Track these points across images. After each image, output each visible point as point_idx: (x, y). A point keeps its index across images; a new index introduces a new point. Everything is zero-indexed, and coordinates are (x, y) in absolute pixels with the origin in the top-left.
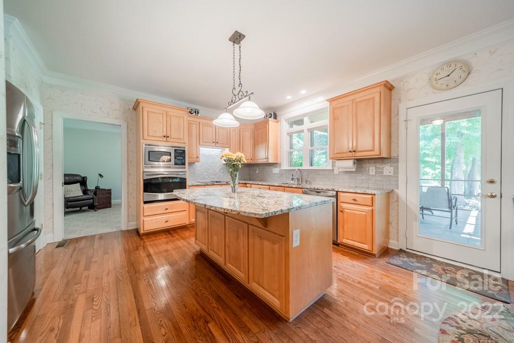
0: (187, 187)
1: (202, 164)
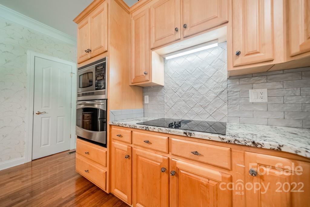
1: (176, 86)
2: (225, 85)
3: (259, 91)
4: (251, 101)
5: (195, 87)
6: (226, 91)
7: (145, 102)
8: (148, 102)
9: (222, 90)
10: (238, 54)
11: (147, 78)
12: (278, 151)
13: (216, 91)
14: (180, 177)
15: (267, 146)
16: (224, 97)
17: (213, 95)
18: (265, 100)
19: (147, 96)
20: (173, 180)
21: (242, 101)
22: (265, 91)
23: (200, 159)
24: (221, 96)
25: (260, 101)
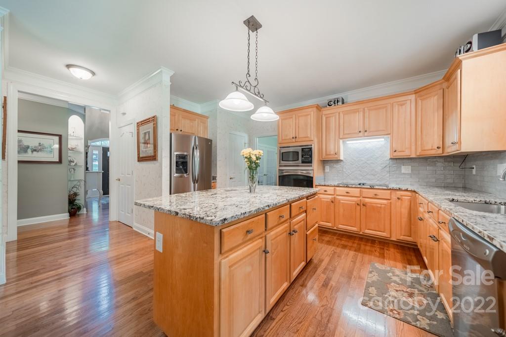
0: (314, 186)
1: (353, 161)
2: (388, 162)
3: (406, 166)
4: (403, 172)
5: (368, 162)
6: (388, 166)
7: (326, 171)
8: (328, 171)
9: (385, 165)
10: (395, 151)
11: (336, 156)
12: (407, 190)
13: (382, 166)
14: (367, 206)
15: (403, 189)
16: (388, 169)
17: (380, 168)
18: (410, 172)
19: (328, 167)
20: (363, 208)
21: (397, 172)
22: (410, 167)
23: (378, 197)
24: (385, 169)
25: (407, 172)
